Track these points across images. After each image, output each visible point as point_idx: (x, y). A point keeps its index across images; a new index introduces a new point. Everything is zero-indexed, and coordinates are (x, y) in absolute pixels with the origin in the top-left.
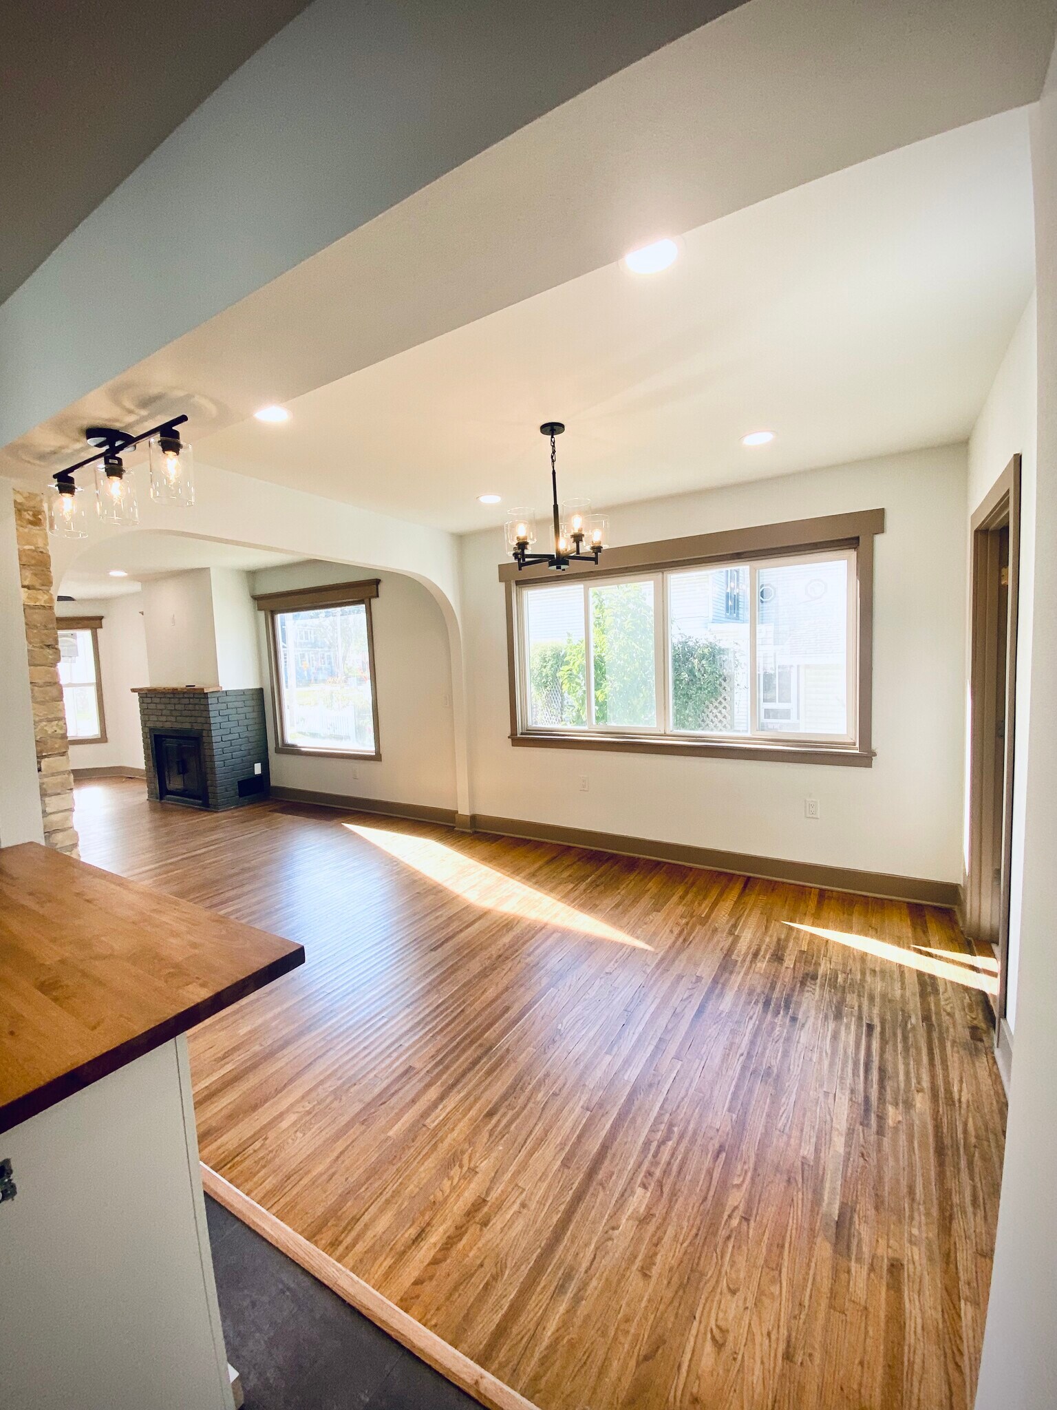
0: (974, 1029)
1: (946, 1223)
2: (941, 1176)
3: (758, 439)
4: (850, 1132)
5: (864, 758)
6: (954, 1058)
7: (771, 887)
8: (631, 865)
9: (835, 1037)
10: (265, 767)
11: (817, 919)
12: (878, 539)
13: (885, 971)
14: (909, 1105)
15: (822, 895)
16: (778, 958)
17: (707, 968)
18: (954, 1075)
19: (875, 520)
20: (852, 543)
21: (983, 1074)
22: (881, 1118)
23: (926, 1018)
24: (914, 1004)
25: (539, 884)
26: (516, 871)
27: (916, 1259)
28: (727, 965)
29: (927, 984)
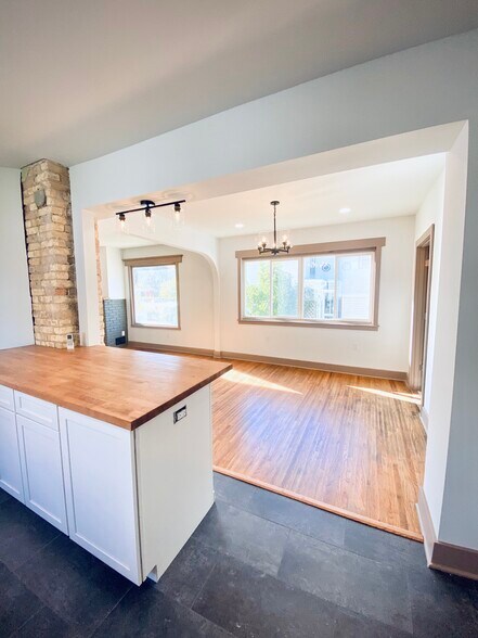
0: (413, 413)
1: (408, 456)
2: (406, 447)
3: (345, 210)
4: (377, 438)
5: (375, 328)
6: (407, 420)
7: (340, 375)
8: (287, 369)
9: (369, 416)
10: (126, 333)
11: (358, 384)
12: (383, 248)
13: (383, 398)
14: (394, 431)
15: (358, 377)
16: (346, 395)
17: (323, 398)
18: (408, 423)
19: (382, 241)
20: (374, 249)
21: (417, 424)
22: (386, 434)
23: (398, 410)
24: (394, 407)
25: (254, 374)
26: (243, 371)
27: (401, 464)
28: (329, 397)
29: (397, 402)
